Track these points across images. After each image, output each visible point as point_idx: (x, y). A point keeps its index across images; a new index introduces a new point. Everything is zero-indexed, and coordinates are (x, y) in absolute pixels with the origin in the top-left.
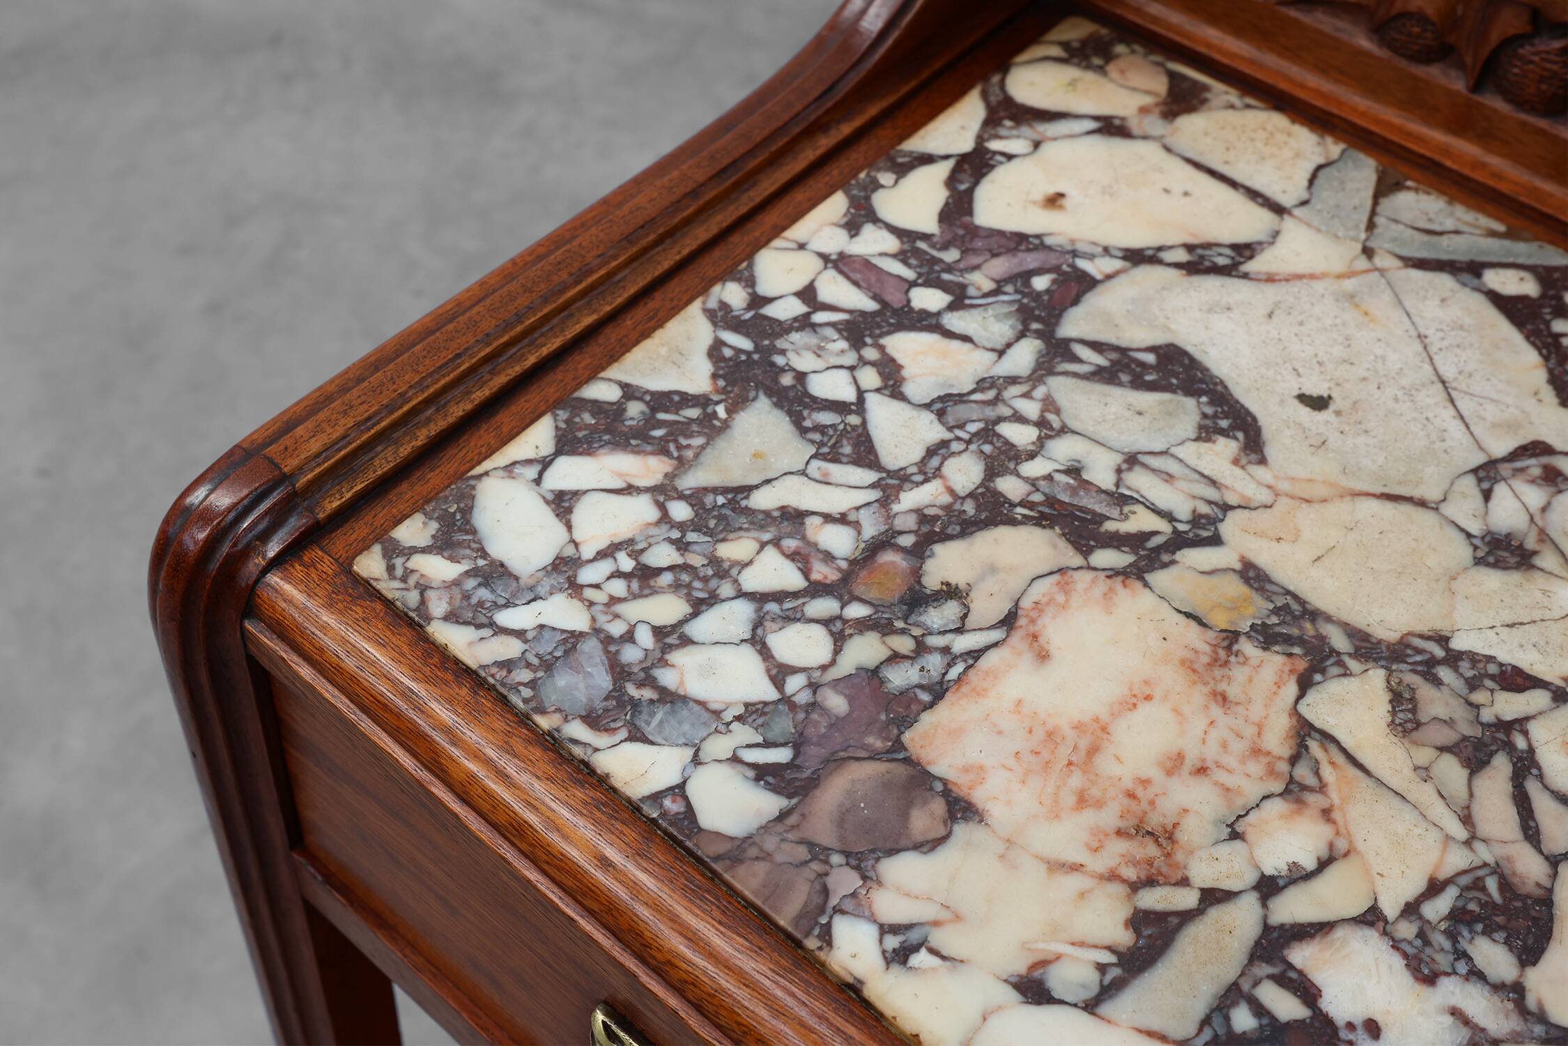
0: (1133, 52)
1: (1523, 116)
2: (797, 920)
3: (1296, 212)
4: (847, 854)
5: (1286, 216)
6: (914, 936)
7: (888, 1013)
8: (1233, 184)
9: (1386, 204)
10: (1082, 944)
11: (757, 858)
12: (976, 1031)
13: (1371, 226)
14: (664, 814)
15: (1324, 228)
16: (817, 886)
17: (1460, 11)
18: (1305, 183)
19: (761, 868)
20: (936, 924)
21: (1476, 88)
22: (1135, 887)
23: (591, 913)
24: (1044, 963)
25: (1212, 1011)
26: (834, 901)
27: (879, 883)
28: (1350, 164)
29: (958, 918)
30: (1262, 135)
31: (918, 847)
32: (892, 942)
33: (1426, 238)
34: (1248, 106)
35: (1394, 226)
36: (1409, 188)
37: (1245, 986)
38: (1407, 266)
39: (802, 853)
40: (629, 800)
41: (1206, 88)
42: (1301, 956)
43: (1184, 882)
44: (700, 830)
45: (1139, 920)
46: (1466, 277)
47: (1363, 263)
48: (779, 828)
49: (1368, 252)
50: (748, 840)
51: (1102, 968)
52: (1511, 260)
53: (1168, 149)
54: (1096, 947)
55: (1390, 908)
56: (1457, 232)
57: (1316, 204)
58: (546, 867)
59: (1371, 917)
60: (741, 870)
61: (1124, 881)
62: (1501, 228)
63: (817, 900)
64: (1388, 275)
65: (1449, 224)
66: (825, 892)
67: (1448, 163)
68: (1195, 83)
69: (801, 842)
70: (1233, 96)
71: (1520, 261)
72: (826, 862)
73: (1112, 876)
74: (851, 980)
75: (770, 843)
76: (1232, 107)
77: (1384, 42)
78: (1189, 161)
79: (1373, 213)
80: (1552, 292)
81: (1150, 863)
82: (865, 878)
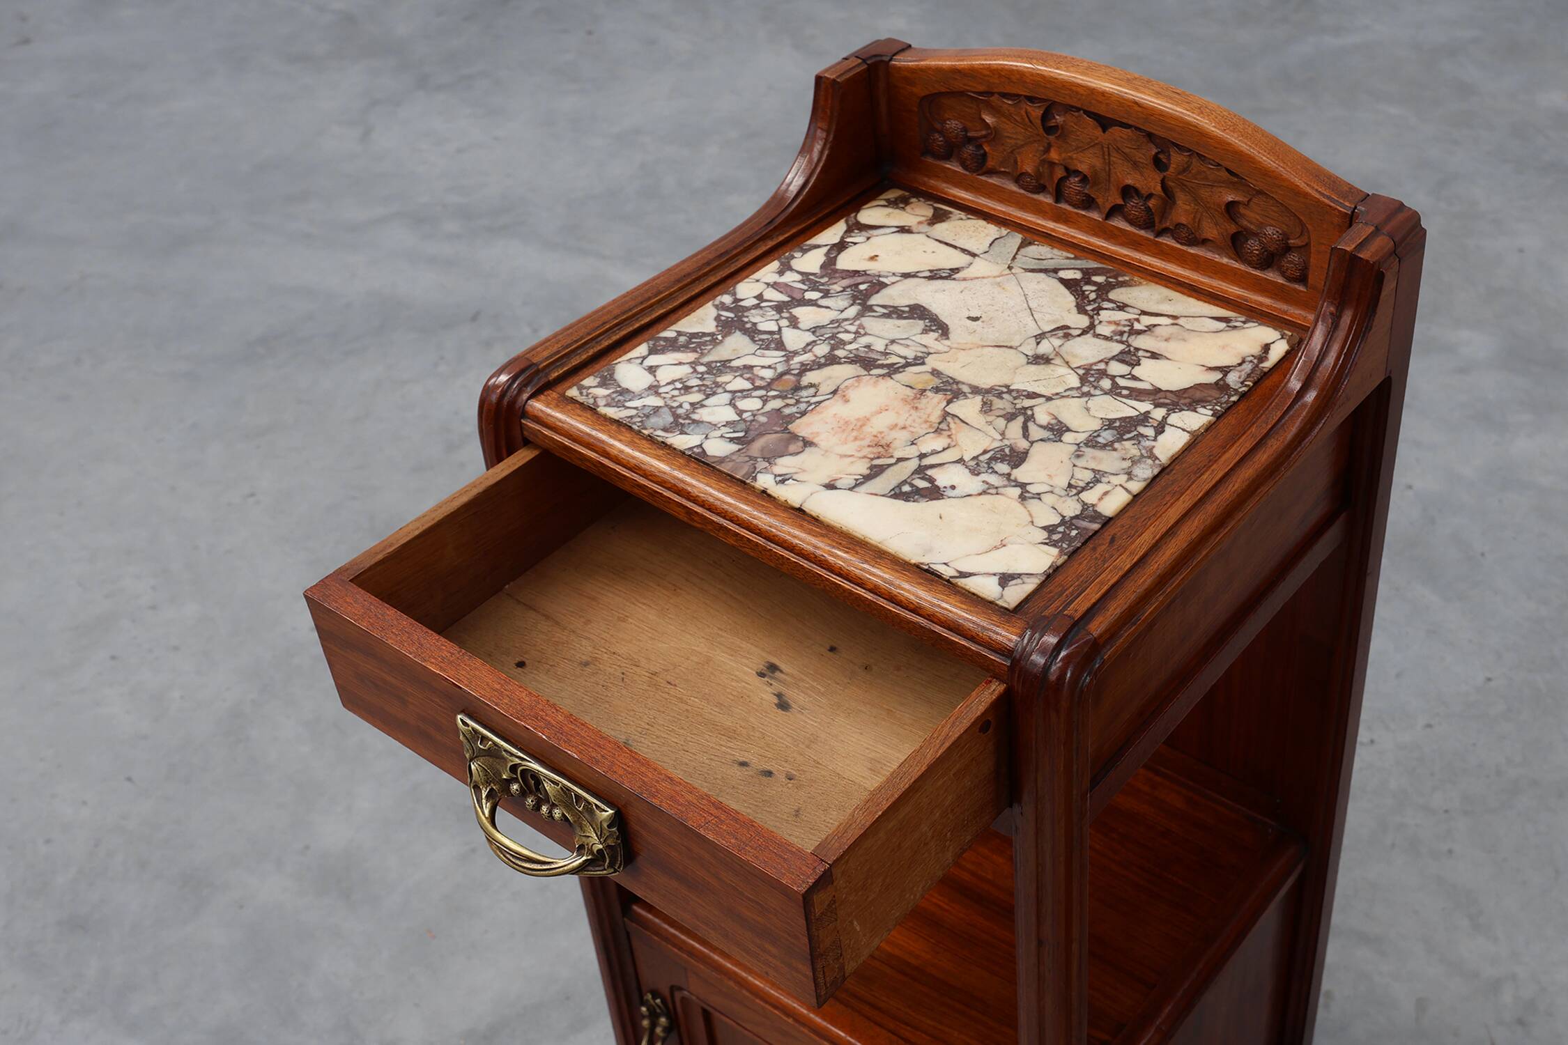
0: (919, 200)
1: (1076, 210)
2: (743, 476)
3: (981, 256)
4: (764, 458)
5: (976, 258)
6: (787, 477)
7: (776, 496)
8: (955, 247)
9: (1023, 251)
10: (850, 475)
11: (729, 461)
12: (808, 497)
13: (1014, 258)
14: (693, 453)
15: (992, 261)
16: (752, 467)
17: (1041, 170)
18: (988, 245)
19: (731, 464)
20: (796, 473)
21: (1057, 201)
22: (872, 459)
23: (669, 489)
24: (835, 480)
25: (895, 487)
26: (757, 470)
27: (775, 464)
28: (1010, 237)
29: (804, 471)
30: (973, 228)
31: (791, 455)
32: (778, 479)
33: (1037, 261)
34: (969, 218)
35: (1024, 258)
36: (1035, 245)
37: (909, 480)
38: (1026, 271)
39: (747, 459)
40: (681, 451)
41: (951, 213)
42: (929, 472)
43: (892, 457)
44: (707, 456)
45: (871, 468)
46: (1051, 274)
47: (1008, 271)
48: (739, 453)
49: (1010, 268)
50: (727, 457)
51: (856, 480)
52: (1072, 267)
53: (928, 236)
54: (855, 475)
55: (967, 458)
56: (1052, 259)
57: (991, 252)
58: (650, 477)
59: (960, 461)
60: (723, 465)
61: (869, 458)
62: (1072, 256)
63: (753, 470)
64: (1017, 275)
65: (1049, 256)
66: (755, 468)
67: (1054, 234)
68: (945, 211)
69: (747, 456)
70: (963, 215)
71: (1076, 267)
72: (756, 460)
73: (865, 457)
74: (763, 489)
75: (734, 457)
76: (962, 219)
77: (1021, 187)
78: (937, 240)
79: (1016, 253)
80: (1087, 277)
81: (879, 453)
82: (770, 464)
